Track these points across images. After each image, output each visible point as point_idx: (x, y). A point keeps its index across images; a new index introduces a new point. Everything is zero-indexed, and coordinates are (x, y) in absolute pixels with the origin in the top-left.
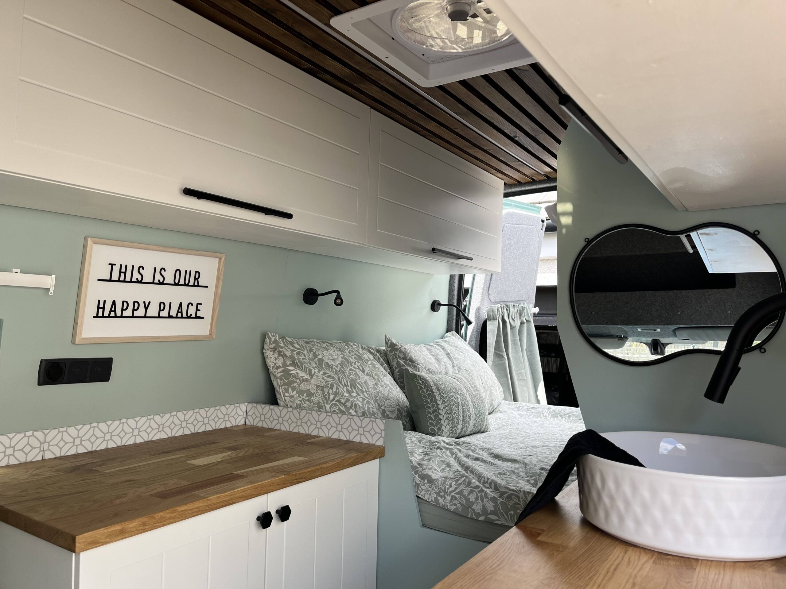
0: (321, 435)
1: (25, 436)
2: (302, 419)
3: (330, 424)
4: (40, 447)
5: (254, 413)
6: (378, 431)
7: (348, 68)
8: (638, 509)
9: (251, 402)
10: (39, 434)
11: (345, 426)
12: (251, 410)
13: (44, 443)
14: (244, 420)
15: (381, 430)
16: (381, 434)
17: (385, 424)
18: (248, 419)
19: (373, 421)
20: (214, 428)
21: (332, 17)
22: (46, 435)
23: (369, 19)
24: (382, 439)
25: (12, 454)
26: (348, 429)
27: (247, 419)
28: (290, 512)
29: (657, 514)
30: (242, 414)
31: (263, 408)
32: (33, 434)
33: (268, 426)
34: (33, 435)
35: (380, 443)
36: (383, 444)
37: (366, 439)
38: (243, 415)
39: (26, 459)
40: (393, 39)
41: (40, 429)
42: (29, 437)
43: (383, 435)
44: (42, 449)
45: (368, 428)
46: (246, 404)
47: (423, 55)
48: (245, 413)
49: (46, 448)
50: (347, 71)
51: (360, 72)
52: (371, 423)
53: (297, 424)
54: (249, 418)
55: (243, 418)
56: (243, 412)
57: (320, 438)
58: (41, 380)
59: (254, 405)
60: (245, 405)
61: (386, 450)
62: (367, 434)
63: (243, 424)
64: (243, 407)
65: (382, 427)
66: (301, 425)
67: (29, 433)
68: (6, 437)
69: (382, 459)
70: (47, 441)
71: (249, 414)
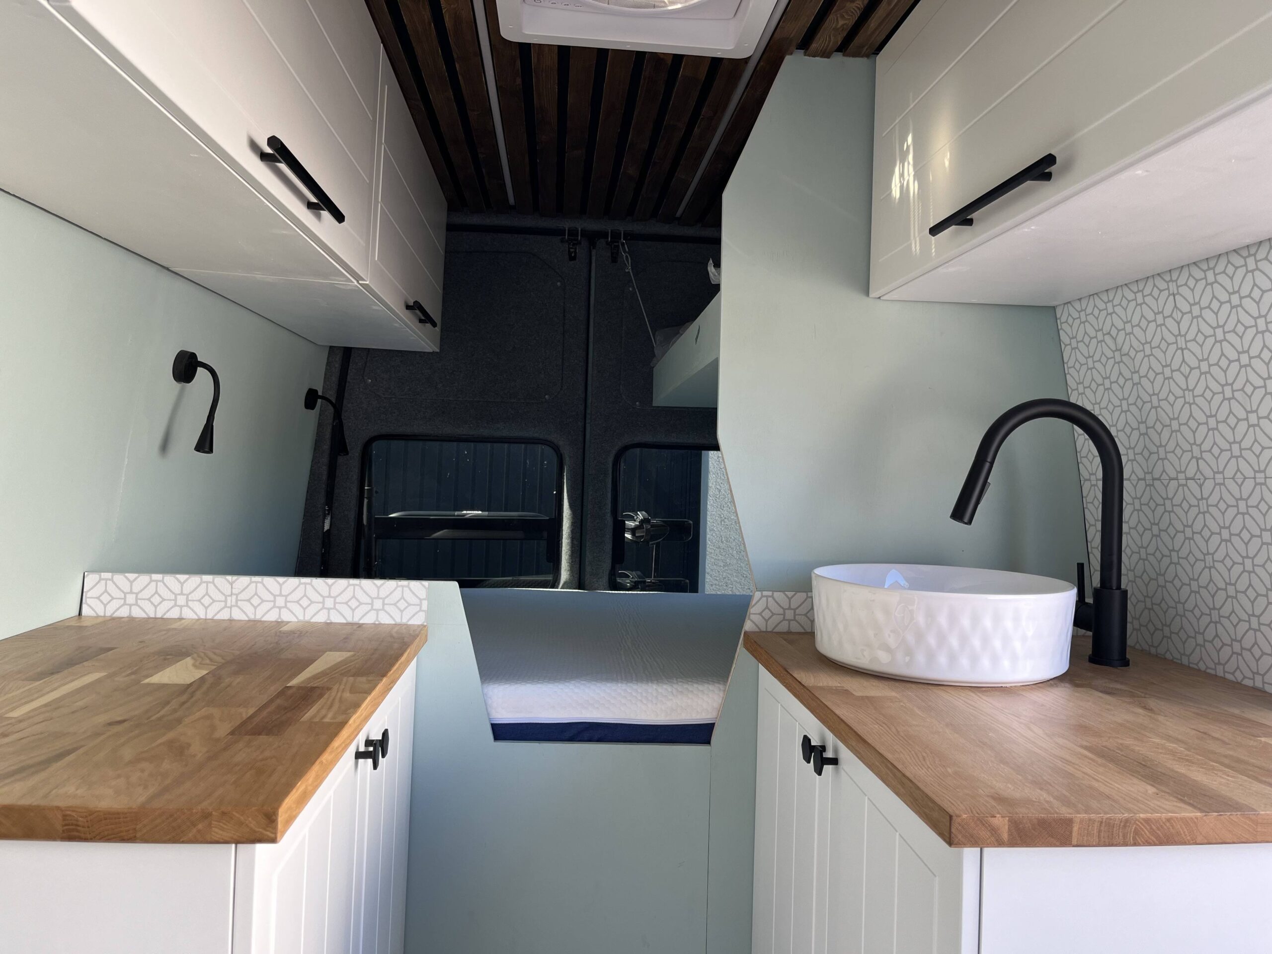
0: (286, 620)
3: (307, 597)
5: (105, 591)
11: (342, 598)
12: (95, 585)
15: (421, 600)
16: (420, 605)
17: (429, 589)
18: (87, 605)
19: (403, 586)
24: (422, 614)
26: (349, 603)
27: (84, 606)
31: (131, 579)
33: (148, 615)
35: (417, 621)
36: (423, 622)
37: (389, 617)
43: (425, 607)
45: (392, 599)
52: (400, 589)
53: (226, 604)
54: (92, 602)
59: (107, 575)
61: (432, 631)
62: (390, 608)
65: (423, 595)
66: (236, 606)
71: (92, 594)
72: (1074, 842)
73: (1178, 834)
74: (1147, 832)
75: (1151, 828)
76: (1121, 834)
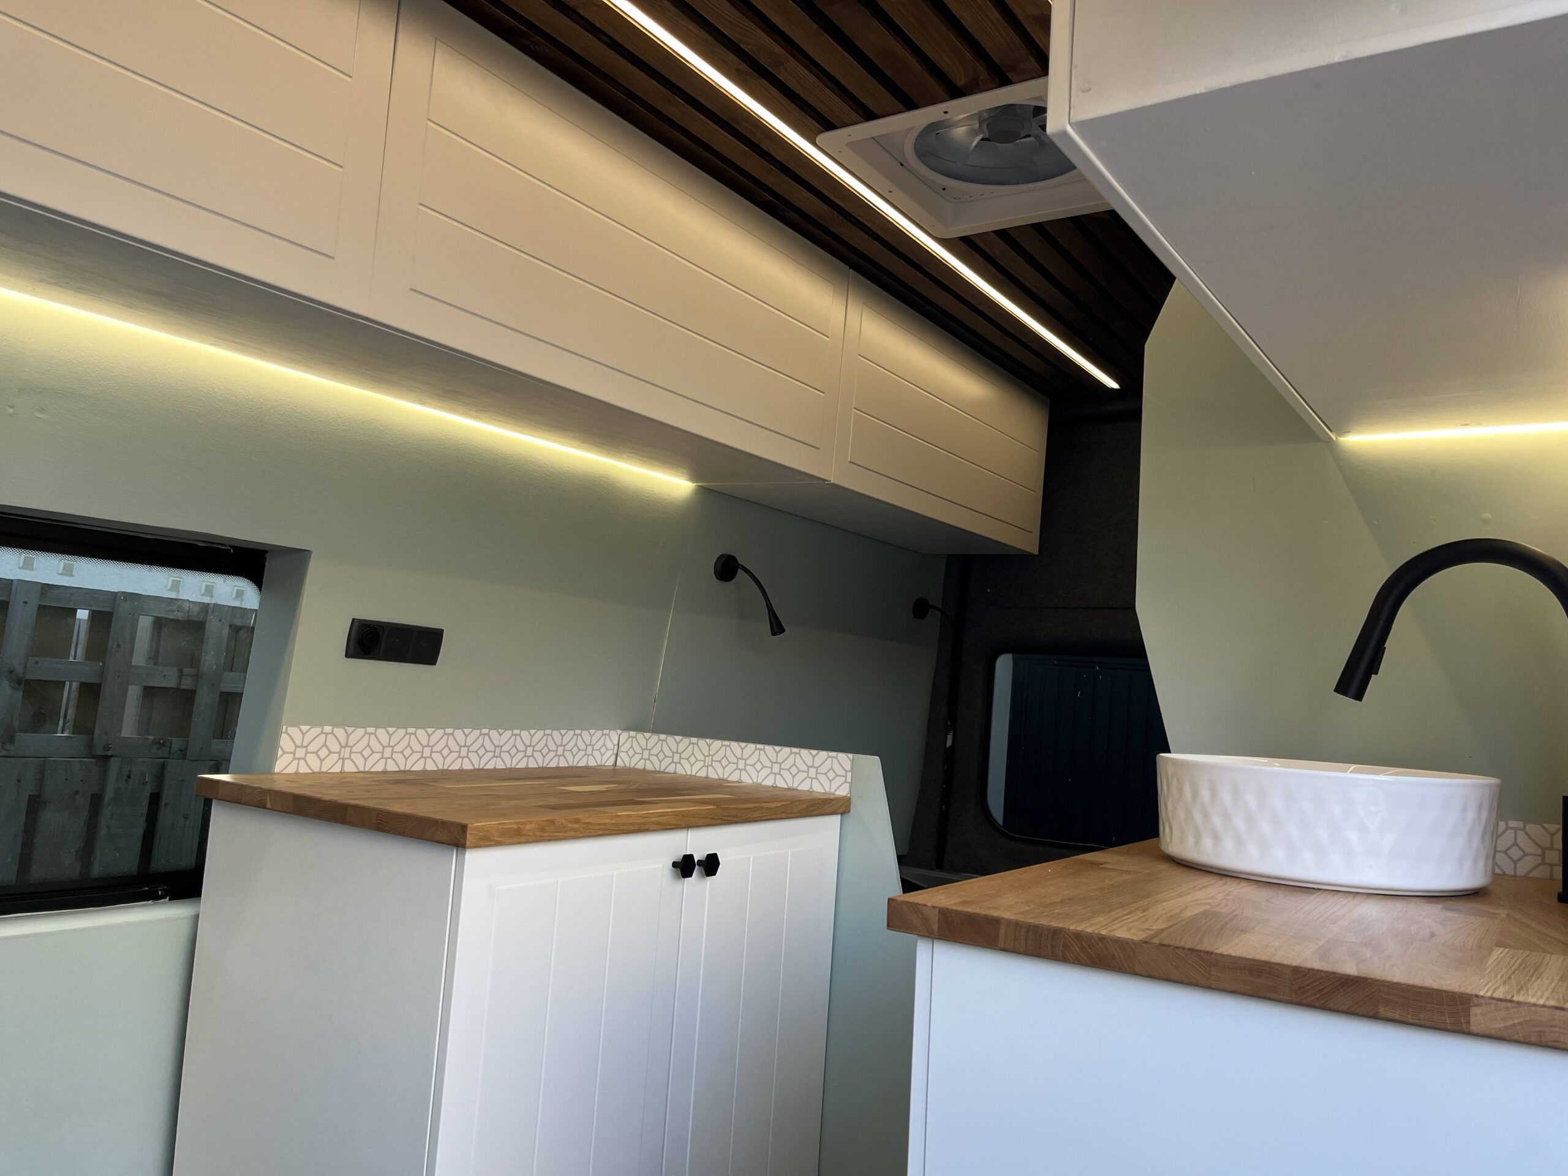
0: (744, 781)
1: (322, 733)
2: (712, 756)
3: (761, 762)
4: (339, 753)
5: (632, 747)
6: (841, 772)
7: (828, 205)
8: (1240, 823)
9: (628, 729)
10: (339, 732)
11: (786, 765)
12: (626, 742)
13: (345, 747)
14: (613, 757)
15: (846, 771)
16: (846, 777)
17: (852, 761)
18: (620, 757)
19: (833, 757)
20: (571, 764)
21: (820, 133)
22: (348, 736)
23: (873, 138)
24: (847, 786)
25: (304, 757)
26: (791, 770)
27: (618, 758)
28: (719, 864)
29: (1265, 826)
30: (612, 748)
31: (647, 738)
32: (333, 731)
33: (655, 768)
34: (332, 733)
35: (843, 792)
36: (848, 794)
37: (821, 786)
38: (613, 750)
39: (320, 769)
40: (902, 165)
41: (342, 724)
42: (327, 734)
43: (849, 779)
44: (342, 756)
45: (824, 768)
46: (619, 732)
47: (944, 189)
48: (616, 747)
49: (347, 756)
50: (826, 207)
51: (845, 210)
52: (830, 760)
53: (704, 763)
54: (622, 754)
55: (613, 754)
56: (614, 745)
57: (742, 784)
58: (351, 650)
59: (633, 733)
60: (617, 734)
61: (854, 803)
62: (821, 778)
63: (611, 765)
64: (614, 735)
65: (848, 766)
66: (711, 765)
67: (328, 729)
68: (298, 730)
69: (845, 816)
70: (349, 745)
71: (622, 749)
72: (1001, 944)
73: (1114, 958)
74: (1077, 948)
75: (1082, 945)
76: (1049, 946)
